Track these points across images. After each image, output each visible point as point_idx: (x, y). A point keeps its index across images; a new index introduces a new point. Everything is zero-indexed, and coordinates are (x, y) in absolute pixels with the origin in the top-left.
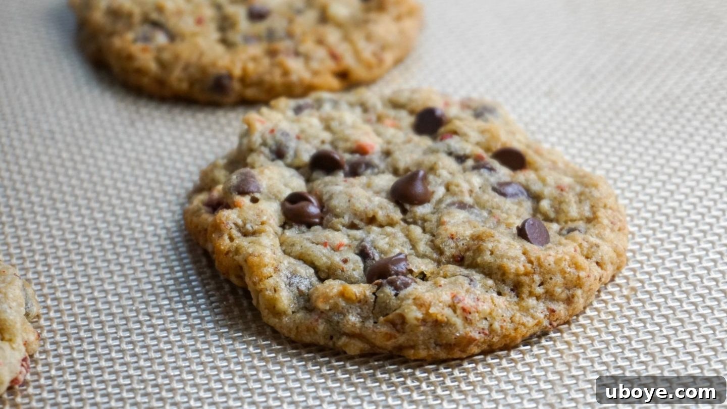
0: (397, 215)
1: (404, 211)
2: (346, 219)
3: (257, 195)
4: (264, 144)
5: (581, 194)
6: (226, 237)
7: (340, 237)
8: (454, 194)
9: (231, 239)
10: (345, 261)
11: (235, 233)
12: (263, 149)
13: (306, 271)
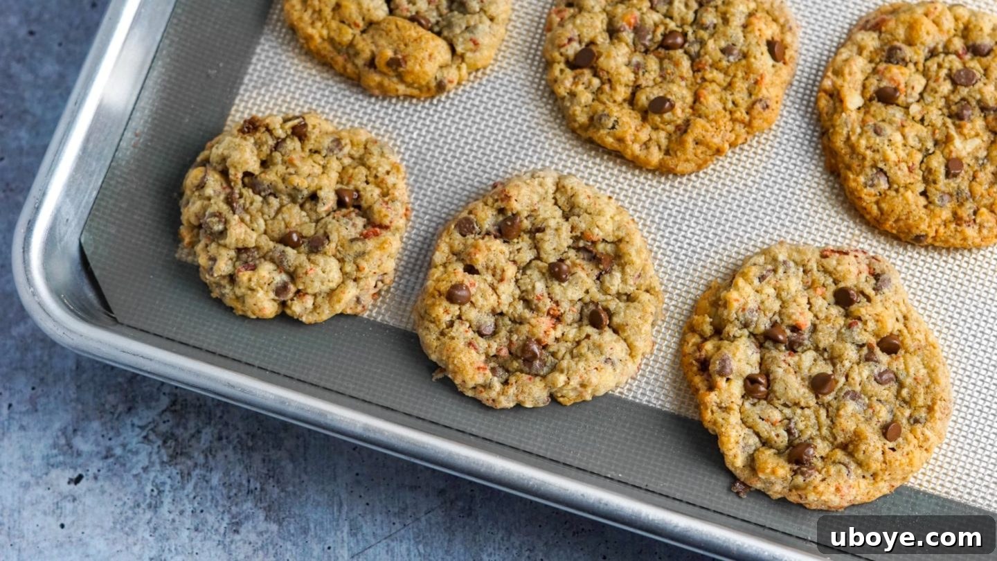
0: (812, 402)
1: (817, 397)
2: (782, 402)
3: (731, 377)
4: (737, 319)
5: (928, 387)
6: (709, 411)
7: (776, 415)
8: (850, 385)
9: (712, 412)
10: (778, 436)
11: (715, 408)
12: (736, 322)
13: (754, 440)
